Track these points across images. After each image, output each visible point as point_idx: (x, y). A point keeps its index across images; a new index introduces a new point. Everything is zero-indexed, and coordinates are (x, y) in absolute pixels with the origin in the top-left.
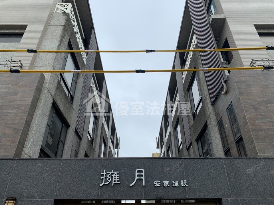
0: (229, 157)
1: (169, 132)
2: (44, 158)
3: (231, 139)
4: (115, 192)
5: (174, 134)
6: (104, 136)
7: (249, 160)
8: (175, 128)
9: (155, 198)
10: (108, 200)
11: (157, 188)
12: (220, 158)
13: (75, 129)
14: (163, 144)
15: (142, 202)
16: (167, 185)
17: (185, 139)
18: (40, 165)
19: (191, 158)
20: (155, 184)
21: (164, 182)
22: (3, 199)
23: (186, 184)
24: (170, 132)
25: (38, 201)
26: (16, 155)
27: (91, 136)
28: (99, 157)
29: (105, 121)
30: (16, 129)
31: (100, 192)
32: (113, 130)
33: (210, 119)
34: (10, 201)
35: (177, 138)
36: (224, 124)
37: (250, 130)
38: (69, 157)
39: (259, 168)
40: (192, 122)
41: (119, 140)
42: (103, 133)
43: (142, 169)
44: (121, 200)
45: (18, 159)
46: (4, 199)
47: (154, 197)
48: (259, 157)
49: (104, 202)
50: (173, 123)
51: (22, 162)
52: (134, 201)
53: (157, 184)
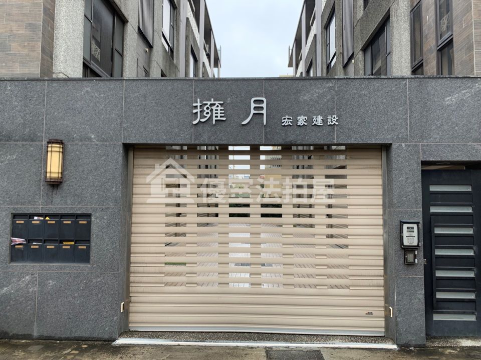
0: (418, 76)
1: (313, 35)
2: (93, 78)
3: (431, 44)
4: (218, 133)
5: (322, 39)
6: (191, 42)
7: (454, 81)
8: (326, 27)
9: (283, 143)
10: (207, 145)
11: (286, 128)
12: (403, 78)
13: (139, 28)
14: (301, 59)
15: (261, 149)
16: (303, 122)
17: (341, 48)
18: (88, 89)
19: (350, 79)
20: (283, 121)
21: (298, 118)
22: (42, 141)
23: (336, 122)
24: (315, 35)
25: (97, 145)
26: (43, 72)
27: (169, 42)
28: (186, 77)
29: (191, 13)
30: (30, 25)
31: (194, 134)
32: (208, 33)
33: (398, 5)
34: (53, 145)
35: (327, 45)
36: (423, 14)
37: (471, 24)
38: (135, 76)
39: (470, 95)
40: (361, 12)
41: (219, 52)
42: (190, 36)
43: (262, 97)
44: (227, 146)
45: (49, 80)
46: (44, 143)
47: (281, 141)
48: (475, 76)
49: (200, 148)
50: (322, 16)
51: (56, 85)
52: (249, 147)
53: (286, 122)
